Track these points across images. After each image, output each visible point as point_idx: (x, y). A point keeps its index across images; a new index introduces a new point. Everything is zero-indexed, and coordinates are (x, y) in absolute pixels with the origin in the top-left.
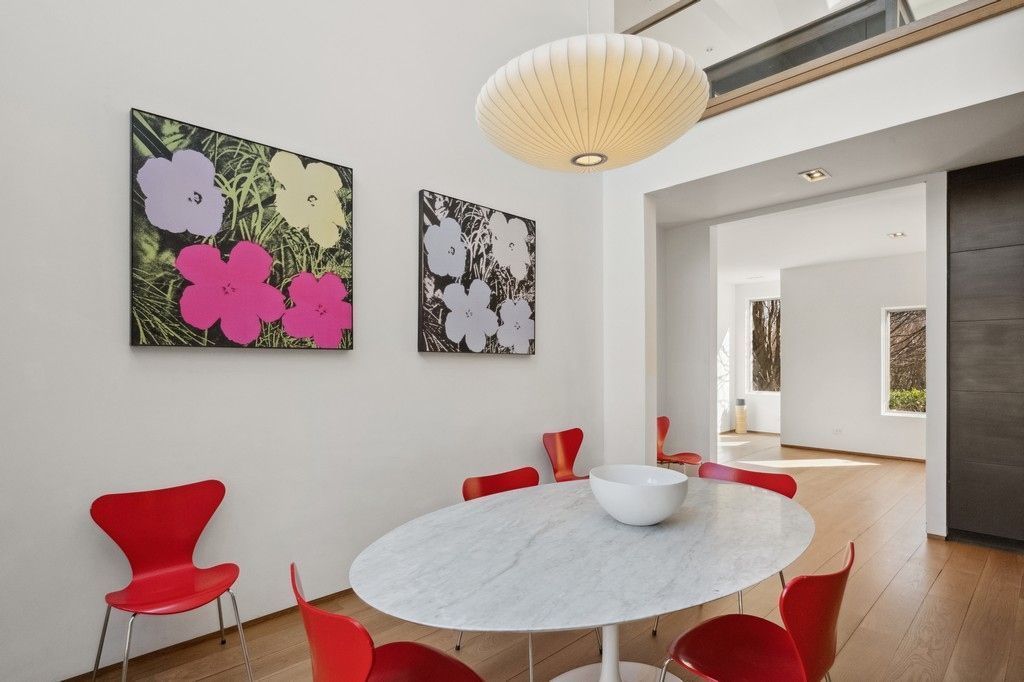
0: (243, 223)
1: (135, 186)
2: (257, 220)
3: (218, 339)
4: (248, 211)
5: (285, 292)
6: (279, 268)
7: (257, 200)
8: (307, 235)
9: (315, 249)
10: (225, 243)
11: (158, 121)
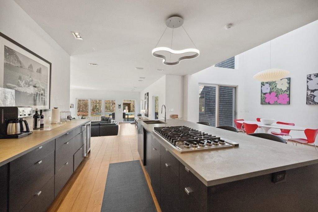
0: (272, 90)
1: (261, 89)
2: (274, 89)
3: (269, 104)
4: (273, 88)
5: (278, 97)
6: (277, 94)
7: (274, 87)
8: (281, 89)
9: (283, 91)
10: (270, 93)
11: (263, 83)
